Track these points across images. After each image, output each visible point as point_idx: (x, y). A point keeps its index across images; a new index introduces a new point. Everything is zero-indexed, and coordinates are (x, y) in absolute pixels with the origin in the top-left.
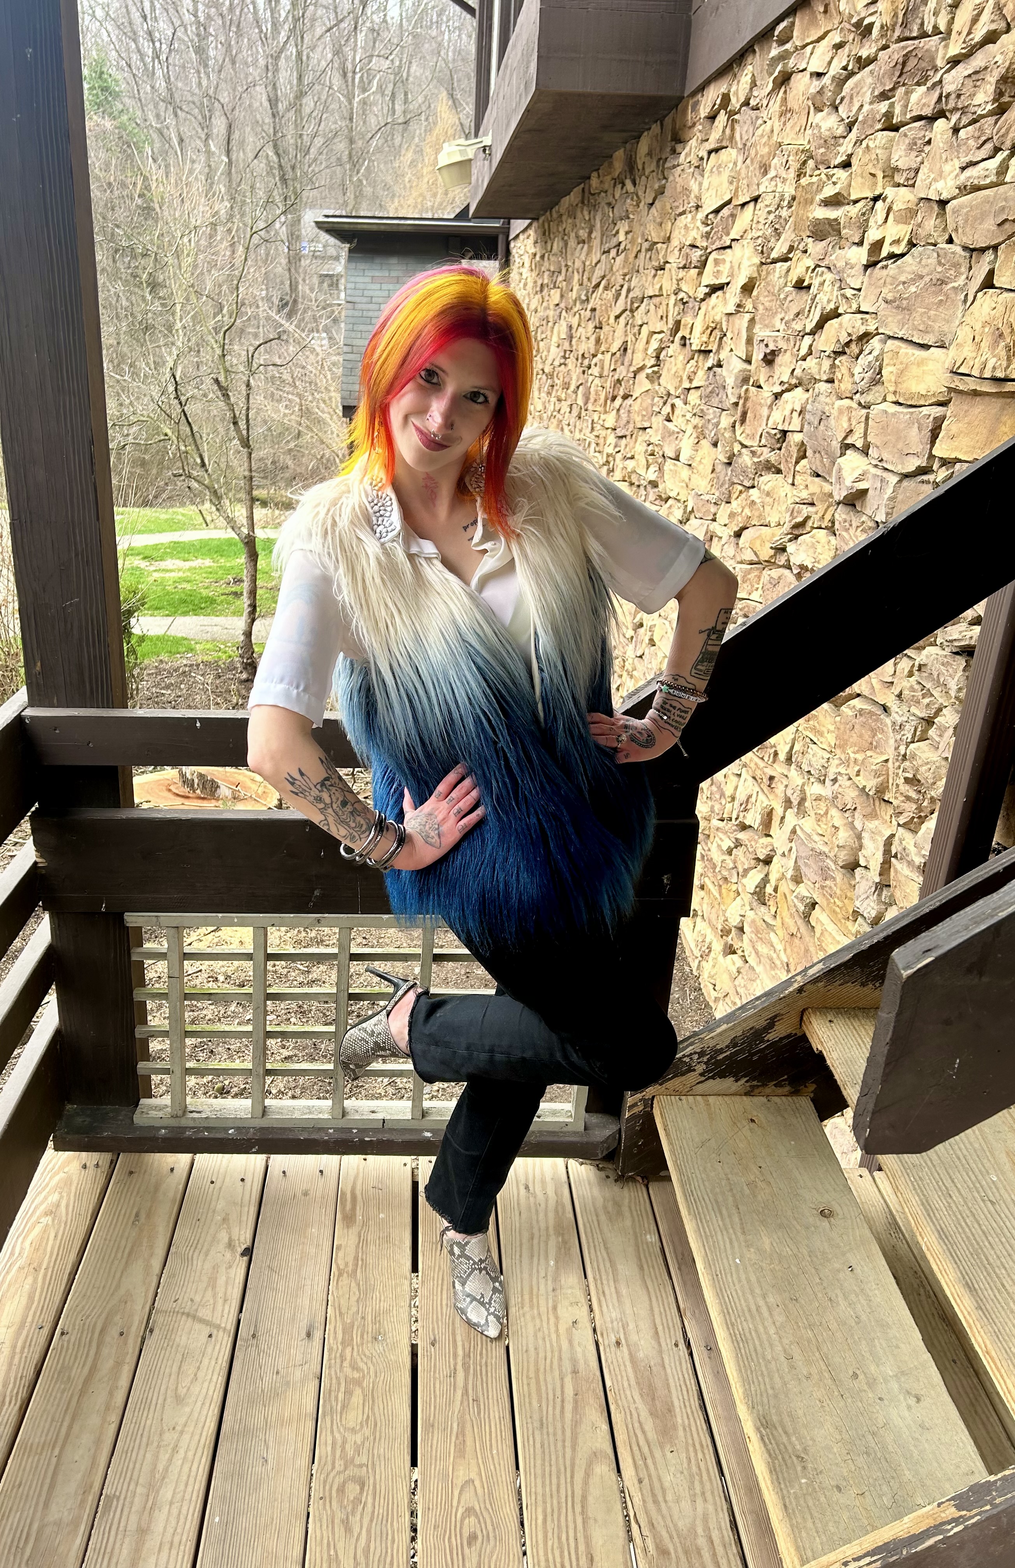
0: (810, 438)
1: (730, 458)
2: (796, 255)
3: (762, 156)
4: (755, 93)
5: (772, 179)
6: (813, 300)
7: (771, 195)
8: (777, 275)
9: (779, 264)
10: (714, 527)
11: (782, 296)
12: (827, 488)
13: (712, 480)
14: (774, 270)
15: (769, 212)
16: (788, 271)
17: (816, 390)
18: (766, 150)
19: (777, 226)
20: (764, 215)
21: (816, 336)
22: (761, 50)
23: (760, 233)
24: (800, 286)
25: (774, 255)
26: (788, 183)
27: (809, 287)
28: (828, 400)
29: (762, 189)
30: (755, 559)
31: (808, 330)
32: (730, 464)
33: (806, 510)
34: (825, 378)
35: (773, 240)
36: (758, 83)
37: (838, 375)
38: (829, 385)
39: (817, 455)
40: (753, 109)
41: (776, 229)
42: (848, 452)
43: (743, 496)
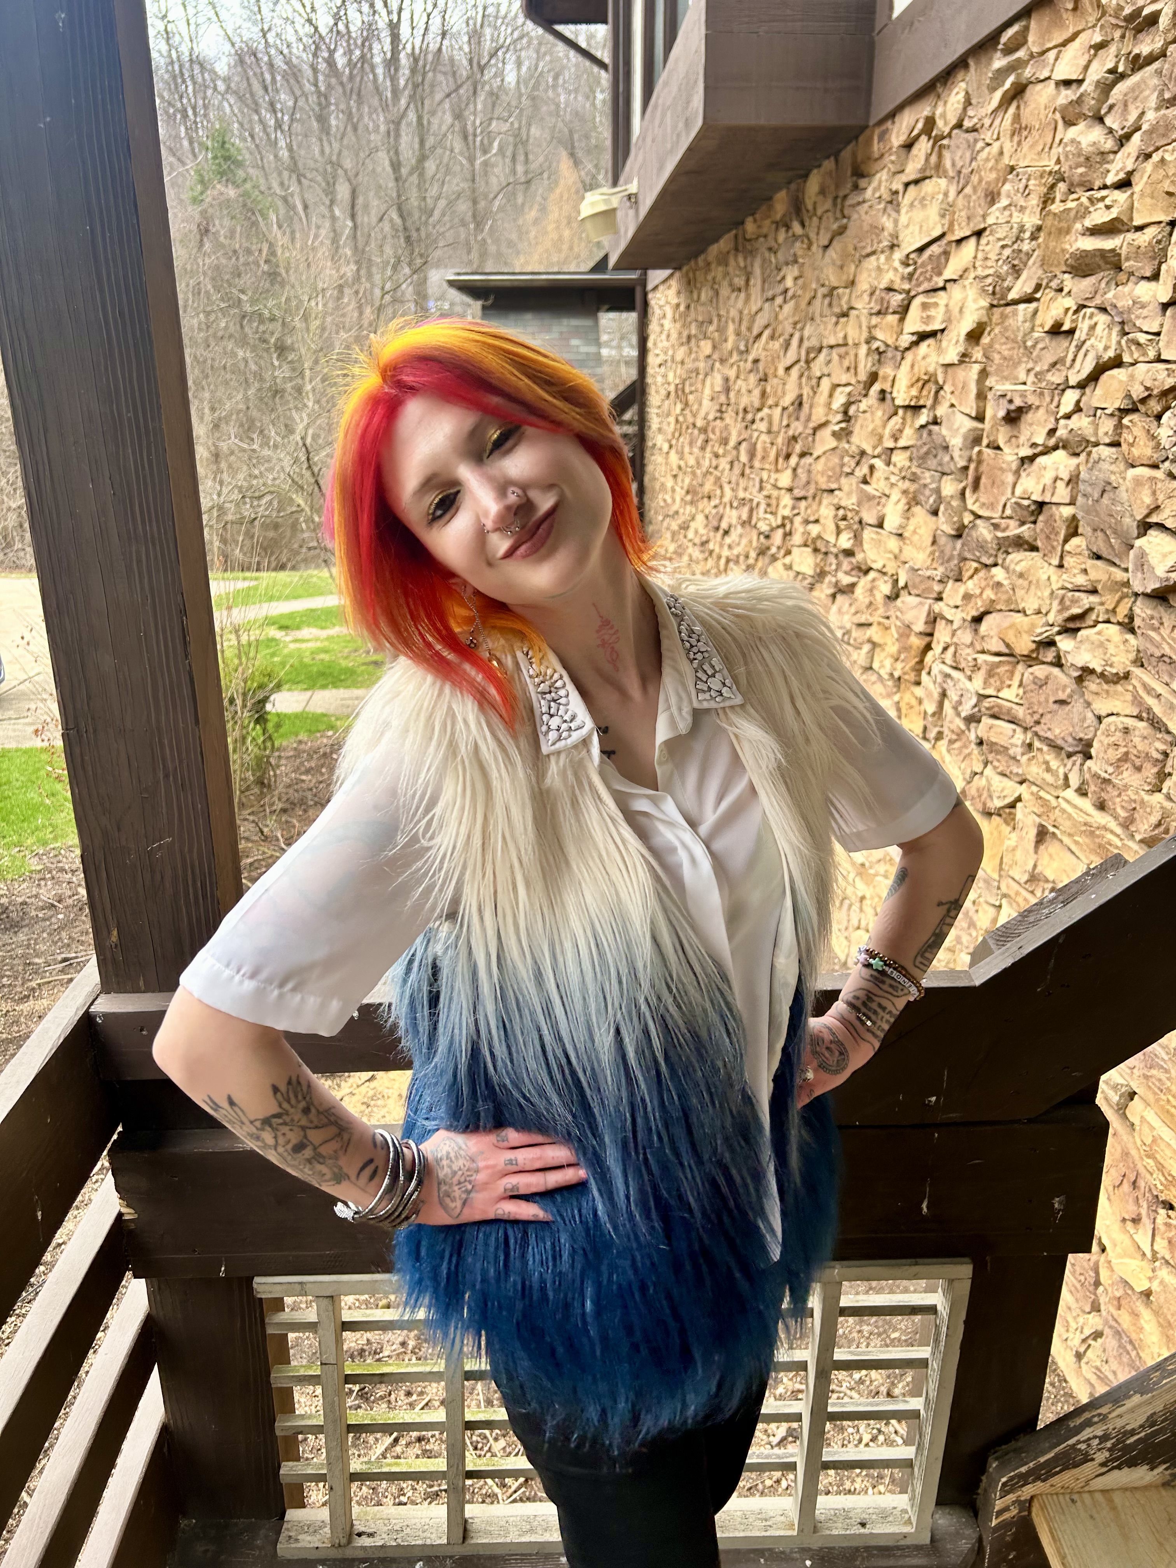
0: (1088, 512)
1: (957, 530)
2: (1046, 296)
3: (988, 183)
4: (971, 113)
5: (1005, 208)
6: (1079, 348)
7: (1006, 228)
8: (1020, 318)
9: (1022, 306)
10: (938, 607)
11: (1029, 344)
12: (1120, 575)
13: (932, 553)
14: (1015, 313)
15: (1003, 247)
16: (1036, 312)
17: (1095, 456)
18: (993, 175)
19: (1016, 262)
20: (997, 250)
21: (1088, 390)
22: (978, 63)
23: (991, 271)
24: (1056, 331)
25: (1013, 295)
26: (1028, 211)
27: (1071, 332)
28: (1113, 468)
29: (990, 220)
30: (1006, 651)
31: (1072, 382)
32: (959, 536)
33: (1087, 601)
34: (1107, 441)
35: (1010, 278)
36: (974, 101)
37: (1127, 437)
38: (1113, 450)
39: (1099, 534)
40: (968, 131)
41: (1014, 266)
42: (1152, 532)
43: (982, 574)
